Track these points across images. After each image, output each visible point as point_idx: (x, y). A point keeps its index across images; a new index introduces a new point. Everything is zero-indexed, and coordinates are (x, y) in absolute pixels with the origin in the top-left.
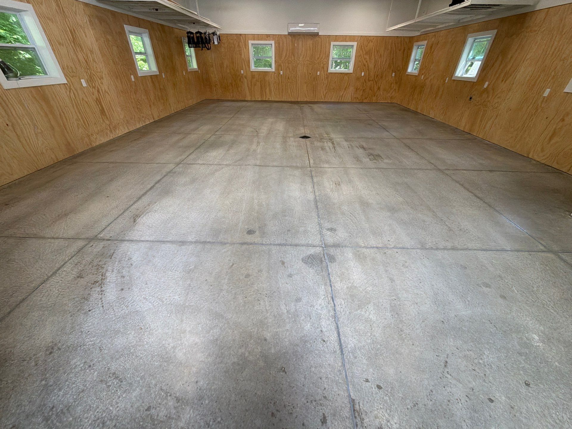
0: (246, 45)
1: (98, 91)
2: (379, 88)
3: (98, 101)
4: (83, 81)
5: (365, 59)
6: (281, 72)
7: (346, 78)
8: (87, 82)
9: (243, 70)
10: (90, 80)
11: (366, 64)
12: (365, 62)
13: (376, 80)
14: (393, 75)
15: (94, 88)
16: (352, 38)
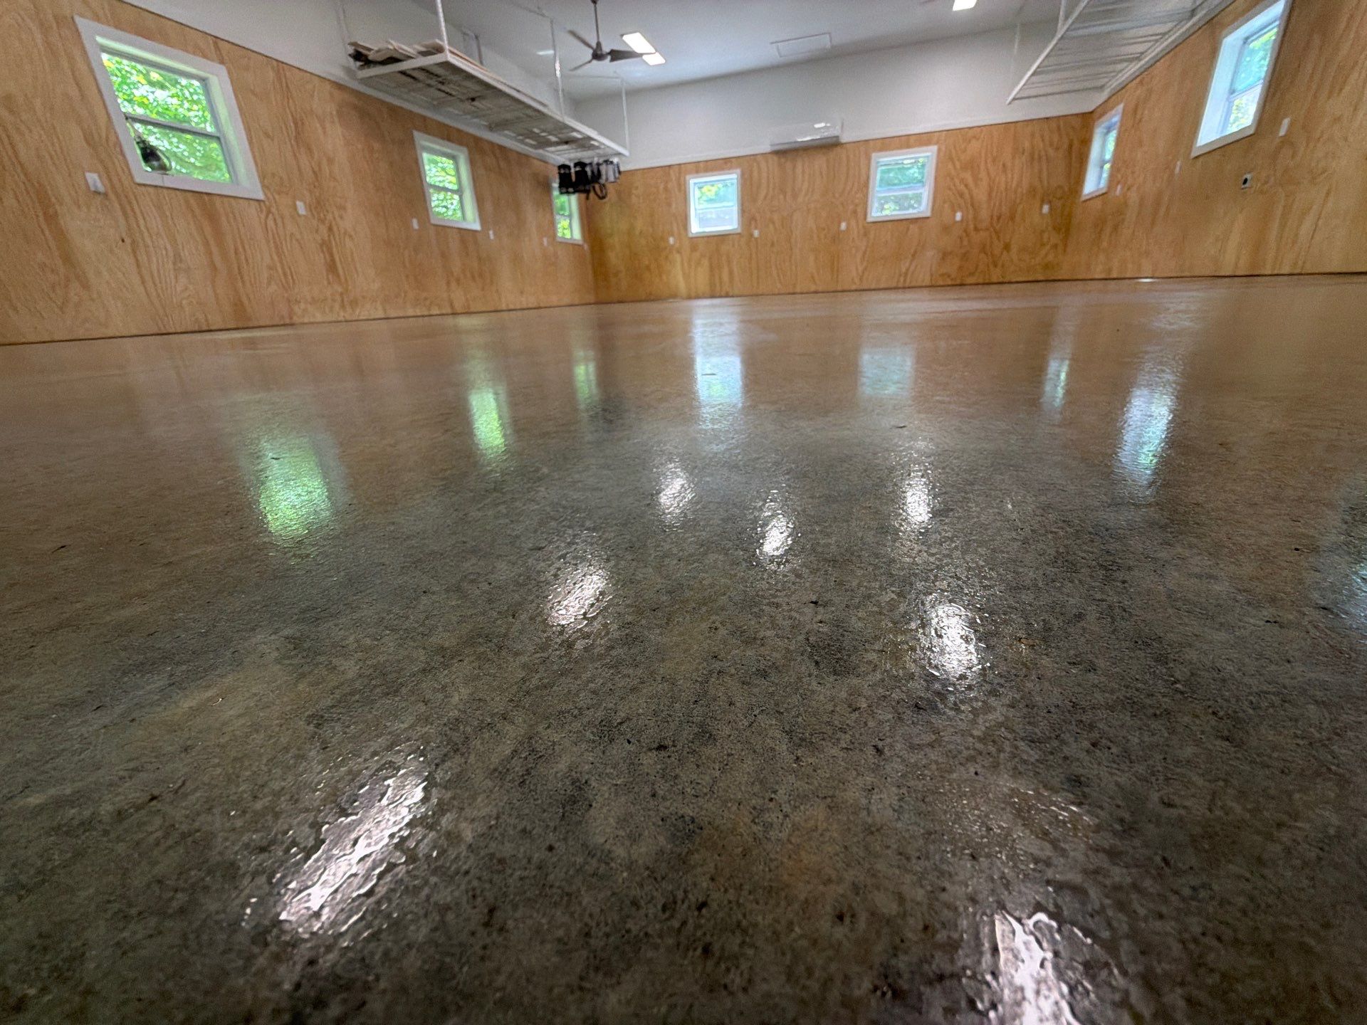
0: (682, 188)
1: (330, 229)
2: (1007, 247)
3: (325, 246)
4: (300, 205)
5: (962, 180)
6: (756, 233)
7: (914, 228)
8: (309, 207)
9: (673, 235)
10: (318, 206)
11: (966, 191)
12: (962, 187)
13: (997, 228)
14: (1046, 209)
15: (322, 221)
16: (922, 139)
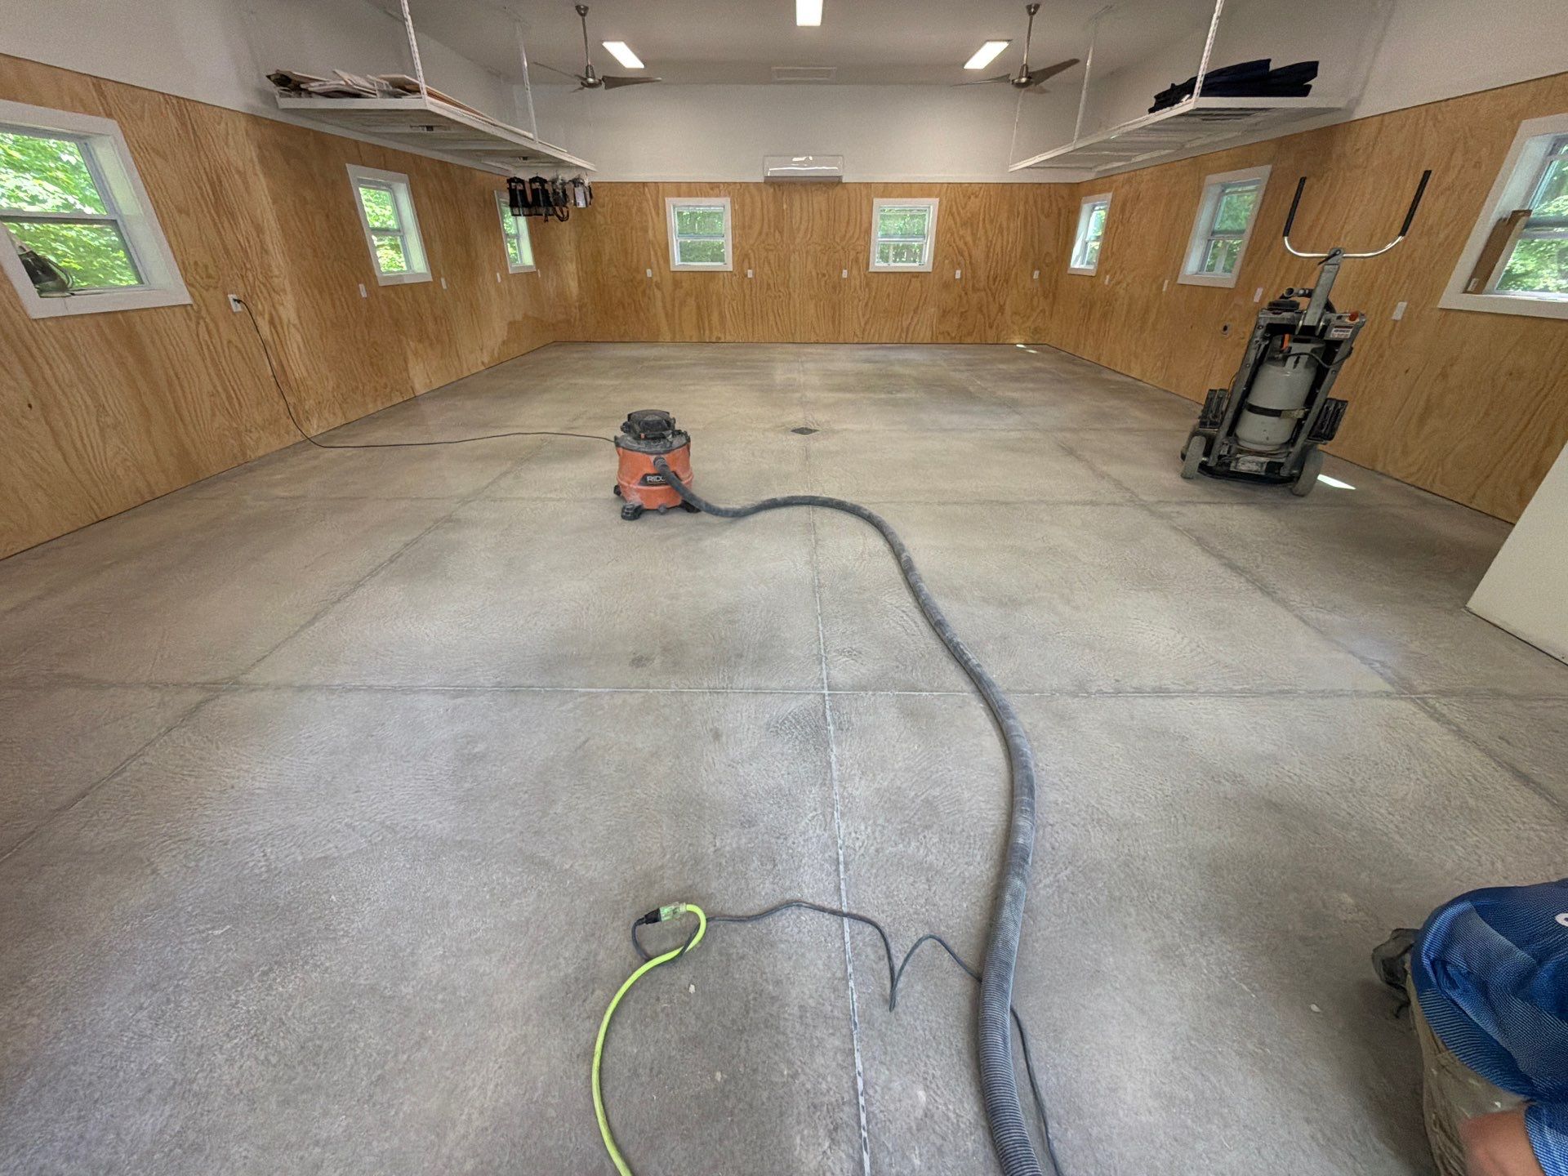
0: (660, 209)
1: (271, 323)
2: (1001, 309)
6: (750, 274)
7: (916, 283)
9: (651, 268)
11: (965, 249)
12: (961, 245)
13: (993, 288)
14: (1036, 274)
15: (261, 314)
16: (924, 190)
